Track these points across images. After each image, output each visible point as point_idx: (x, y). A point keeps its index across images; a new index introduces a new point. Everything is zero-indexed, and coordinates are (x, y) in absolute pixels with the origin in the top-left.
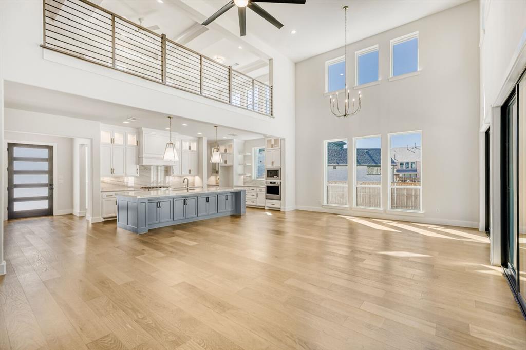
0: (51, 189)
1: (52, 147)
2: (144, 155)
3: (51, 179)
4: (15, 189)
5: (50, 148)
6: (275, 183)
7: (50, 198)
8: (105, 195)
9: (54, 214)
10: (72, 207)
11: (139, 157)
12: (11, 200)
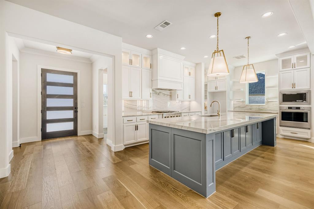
0: (76, 112)
1: (77, 73)
2: (159, 78)
3: (76, 103)
4: (47, 112)
5: (75, 75)
6: (299, 108)
7: (75, 120)
8: (126, 119)
9: (78, 135)
10: (92, 128)
11: (152, 81)
12: (45, 122)
